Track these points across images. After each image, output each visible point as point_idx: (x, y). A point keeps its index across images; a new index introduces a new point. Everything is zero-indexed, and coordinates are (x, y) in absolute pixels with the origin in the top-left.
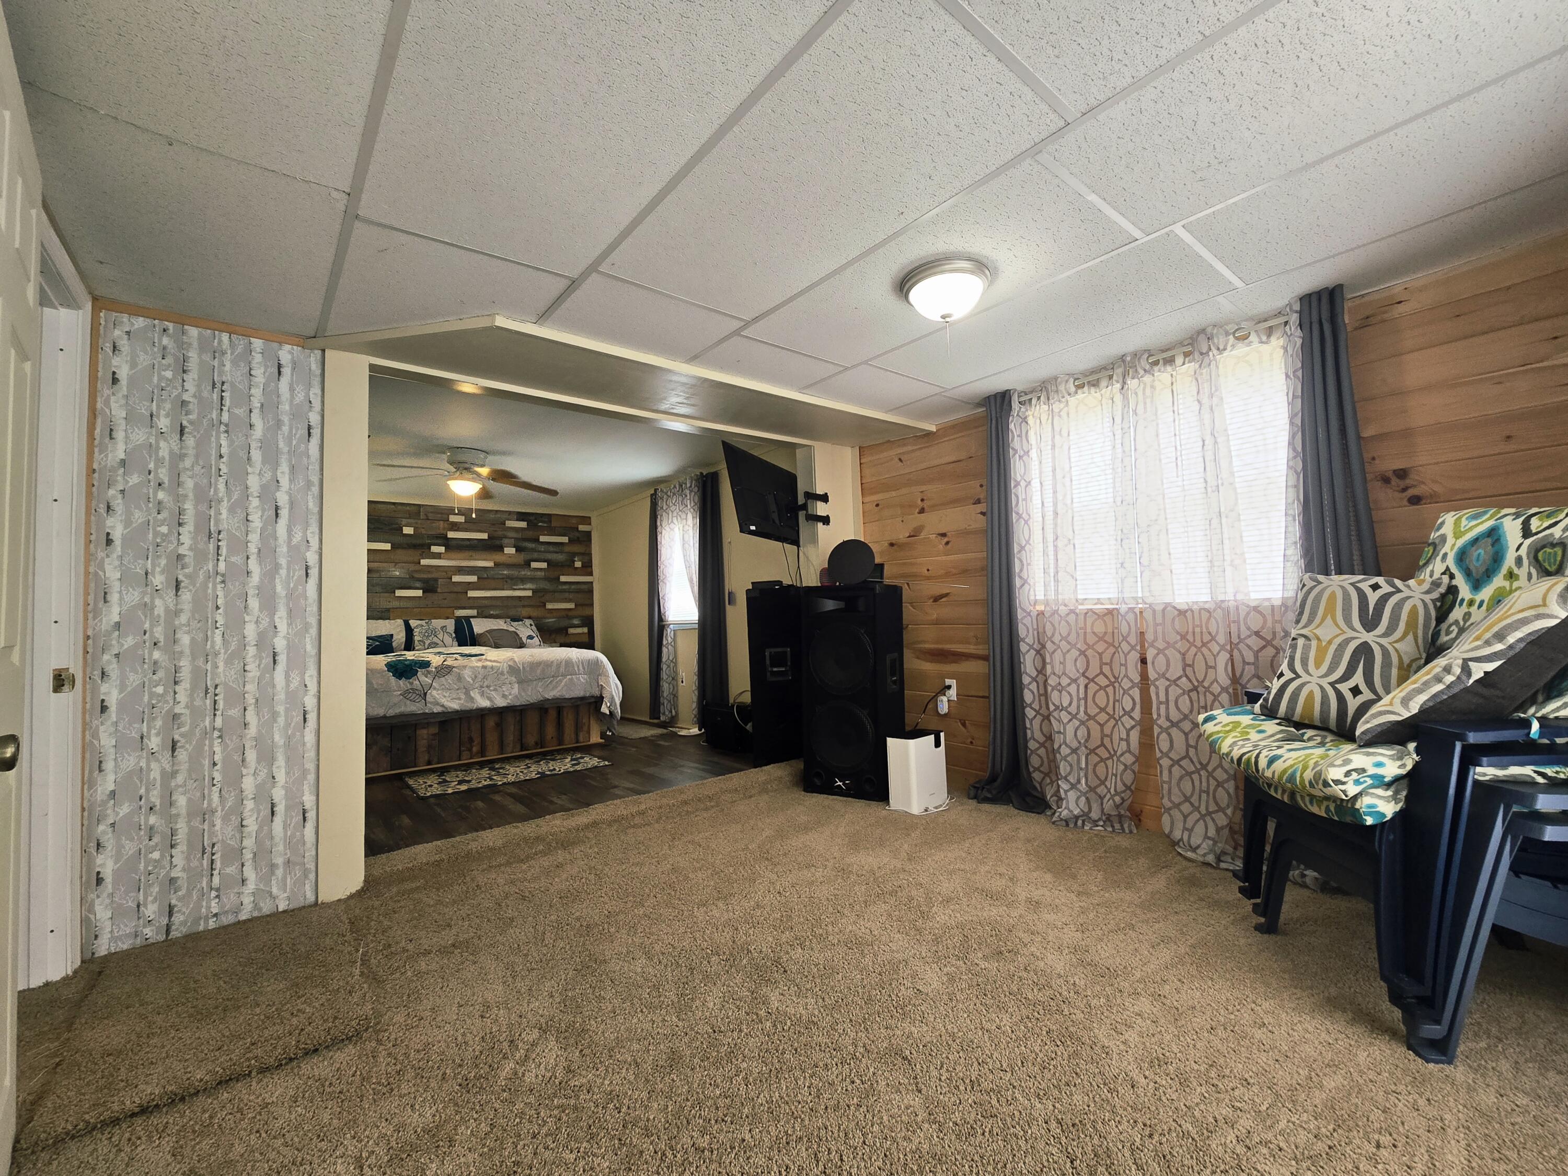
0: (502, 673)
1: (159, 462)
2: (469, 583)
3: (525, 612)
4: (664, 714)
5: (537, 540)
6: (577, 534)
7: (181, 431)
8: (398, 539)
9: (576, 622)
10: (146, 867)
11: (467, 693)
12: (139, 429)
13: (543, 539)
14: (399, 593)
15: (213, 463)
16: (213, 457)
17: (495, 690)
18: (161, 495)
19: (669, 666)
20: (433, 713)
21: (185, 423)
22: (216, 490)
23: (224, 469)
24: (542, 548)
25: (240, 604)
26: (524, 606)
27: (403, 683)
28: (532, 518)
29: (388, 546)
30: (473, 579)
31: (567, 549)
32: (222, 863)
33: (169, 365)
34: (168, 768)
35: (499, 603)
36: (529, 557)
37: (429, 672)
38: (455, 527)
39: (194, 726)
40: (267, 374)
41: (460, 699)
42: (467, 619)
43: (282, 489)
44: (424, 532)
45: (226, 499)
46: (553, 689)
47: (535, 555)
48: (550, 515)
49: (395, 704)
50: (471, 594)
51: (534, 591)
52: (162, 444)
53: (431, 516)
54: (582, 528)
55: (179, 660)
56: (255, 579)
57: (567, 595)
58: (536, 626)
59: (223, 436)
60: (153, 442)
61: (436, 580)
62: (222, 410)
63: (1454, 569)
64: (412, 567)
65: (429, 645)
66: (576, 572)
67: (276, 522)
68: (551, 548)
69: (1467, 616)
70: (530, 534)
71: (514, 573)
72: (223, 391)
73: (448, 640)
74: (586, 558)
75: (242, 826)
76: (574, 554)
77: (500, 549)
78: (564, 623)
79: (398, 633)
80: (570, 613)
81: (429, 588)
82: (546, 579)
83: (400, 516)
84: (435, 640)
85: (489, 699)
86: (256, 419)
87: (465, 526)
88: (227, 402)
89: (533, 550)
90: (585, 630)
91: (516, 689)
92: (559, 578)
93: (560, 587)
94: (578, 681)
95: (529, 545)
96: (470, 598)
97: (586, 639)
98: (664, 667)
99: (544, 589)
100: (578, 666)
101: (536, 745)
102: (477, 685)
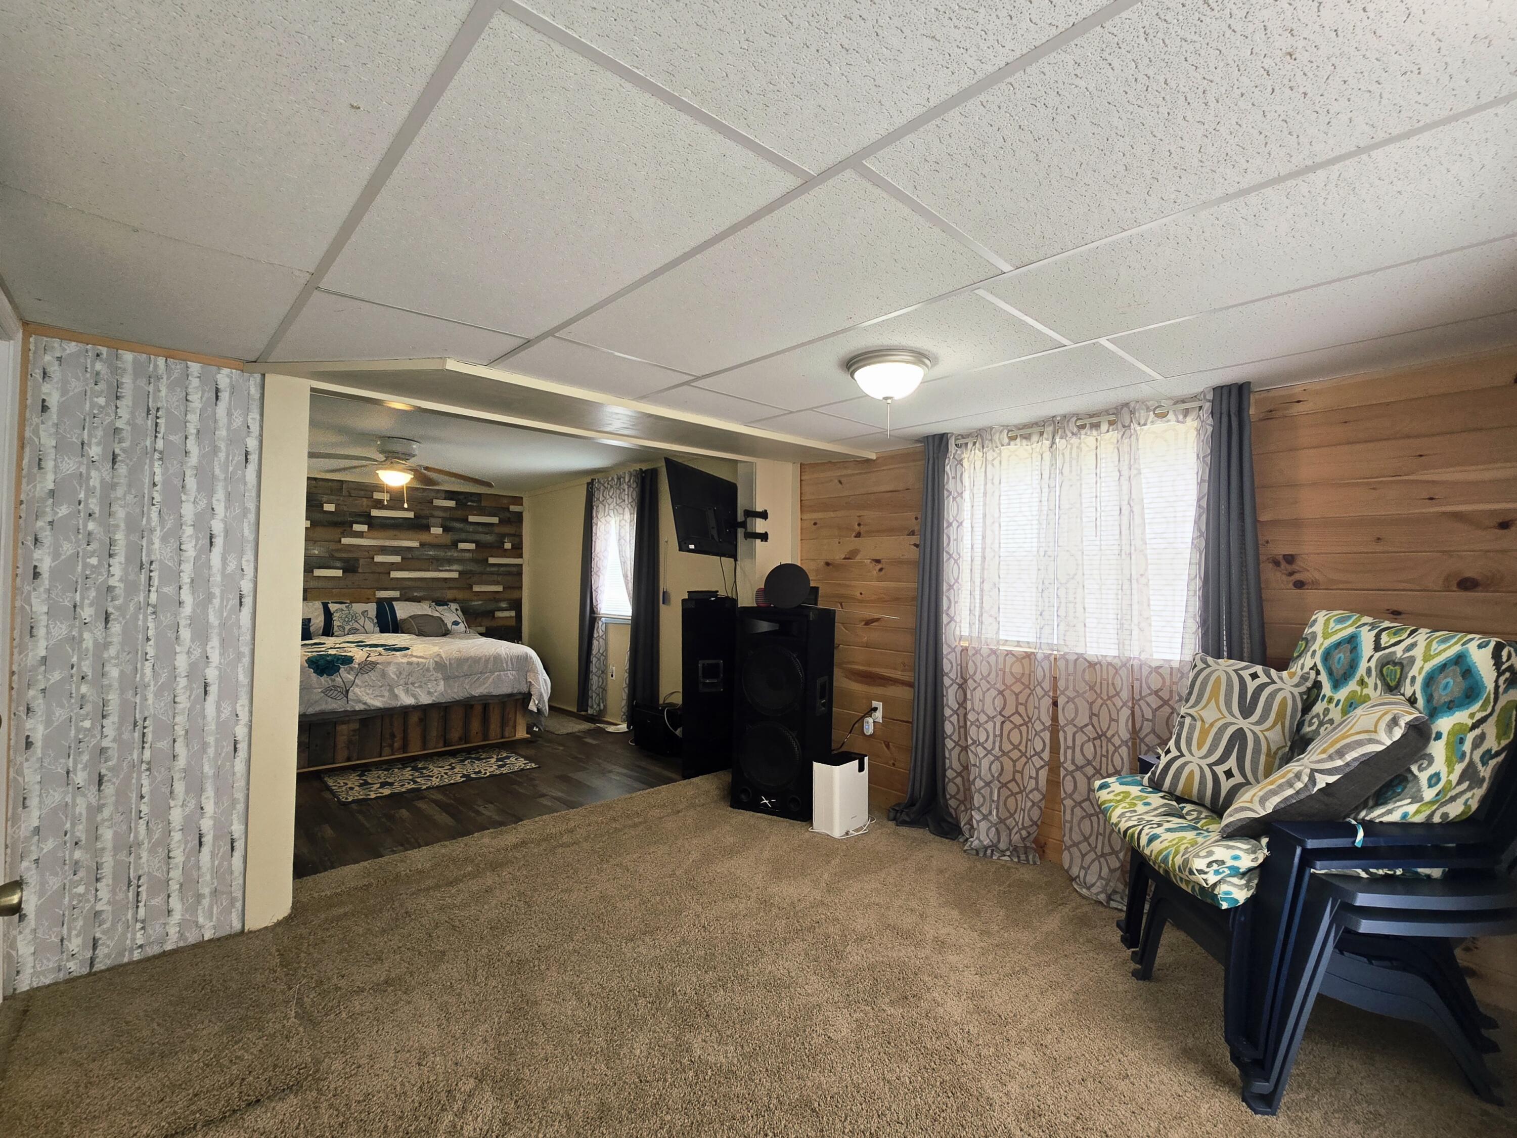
0: (428, 669)
1: (90, 491)
2: (393, 564)
3: (450, 594)
4: (592, 707)
5: (465, 520)
6: (508, 515)
7: (113, 459)
8: (320, 515)
9: (503, 605)
10: (71, 900)
11: (391, 690)
12: (69, 459)
13: (472, 519)
14: (318, 572)
15: (146, 492)
16: (146, 486)
17: (420, 687)
18: (91, 526)
19: (599, 659)
20: (355, 711)
21: (117, 451)
22: (149, 519)
23: (158, 497)
24: (471, 528)
25: (171, 635)
26: (450, 588)
27: (324, 680)
28: (461, 497)
30: (397, 559)
31: (497, 530)
32: (148, 895)
33: (102, 391)
34: (94, 802)
36: (456, 537)
37: (352, 669)
38: (379, 504)
39: (121, 759)
40: (204, 399)
41: (383, 696)
42: (390, 601)
43: (217, 517)
44: (345, 509)
45: (158, 529)
46: (480, 685)
47: (463, 536)
48: (480, 494)
49: (316, 702)
50: (394, 574)
51: (461, 573)
52: (94, 473)
53: (354, 493)
54: (513, 508)
55: (108, 693)
56: (187, 610)
57: (495, 577)
58: (462, 611)
59: (157, 464)
60: (84, 472)
61: (357, 560)
62: (156, 437)
63: (1320, 667)
64: (333, 546)
65: (351, 629)
66: (505, 553)
67: (210, 551)
68: (481, 529)
69: (1327, 711)
70: (459, 514)
71: (441, 554)
72: (157, 418)
73: (369, 625)
74: (517, 540)
75: (169, 858)
76: (504, 536)
77: (427, 528)
78: (493, 606)
79: (317, 617)
80: (497, 596)
81: (350, 568)
82: (473, 560)
83: (320, 492)
84: (356, 625)
85: (414, 696)
86: (192, 445)
87: (391, 504)
88: (162, 429)
89: (461, 530)
90: (513, 613)
91: (441, 686)
92: (487, 560)
93: (488, 569)
94: (507, 675)
95: (457, 525)
96: (392, 579)
97: (513, 623)
98: (594, 660)
99: (471, 571)
100: (507, 663)
101: (460, 739)
102: (402, 682)
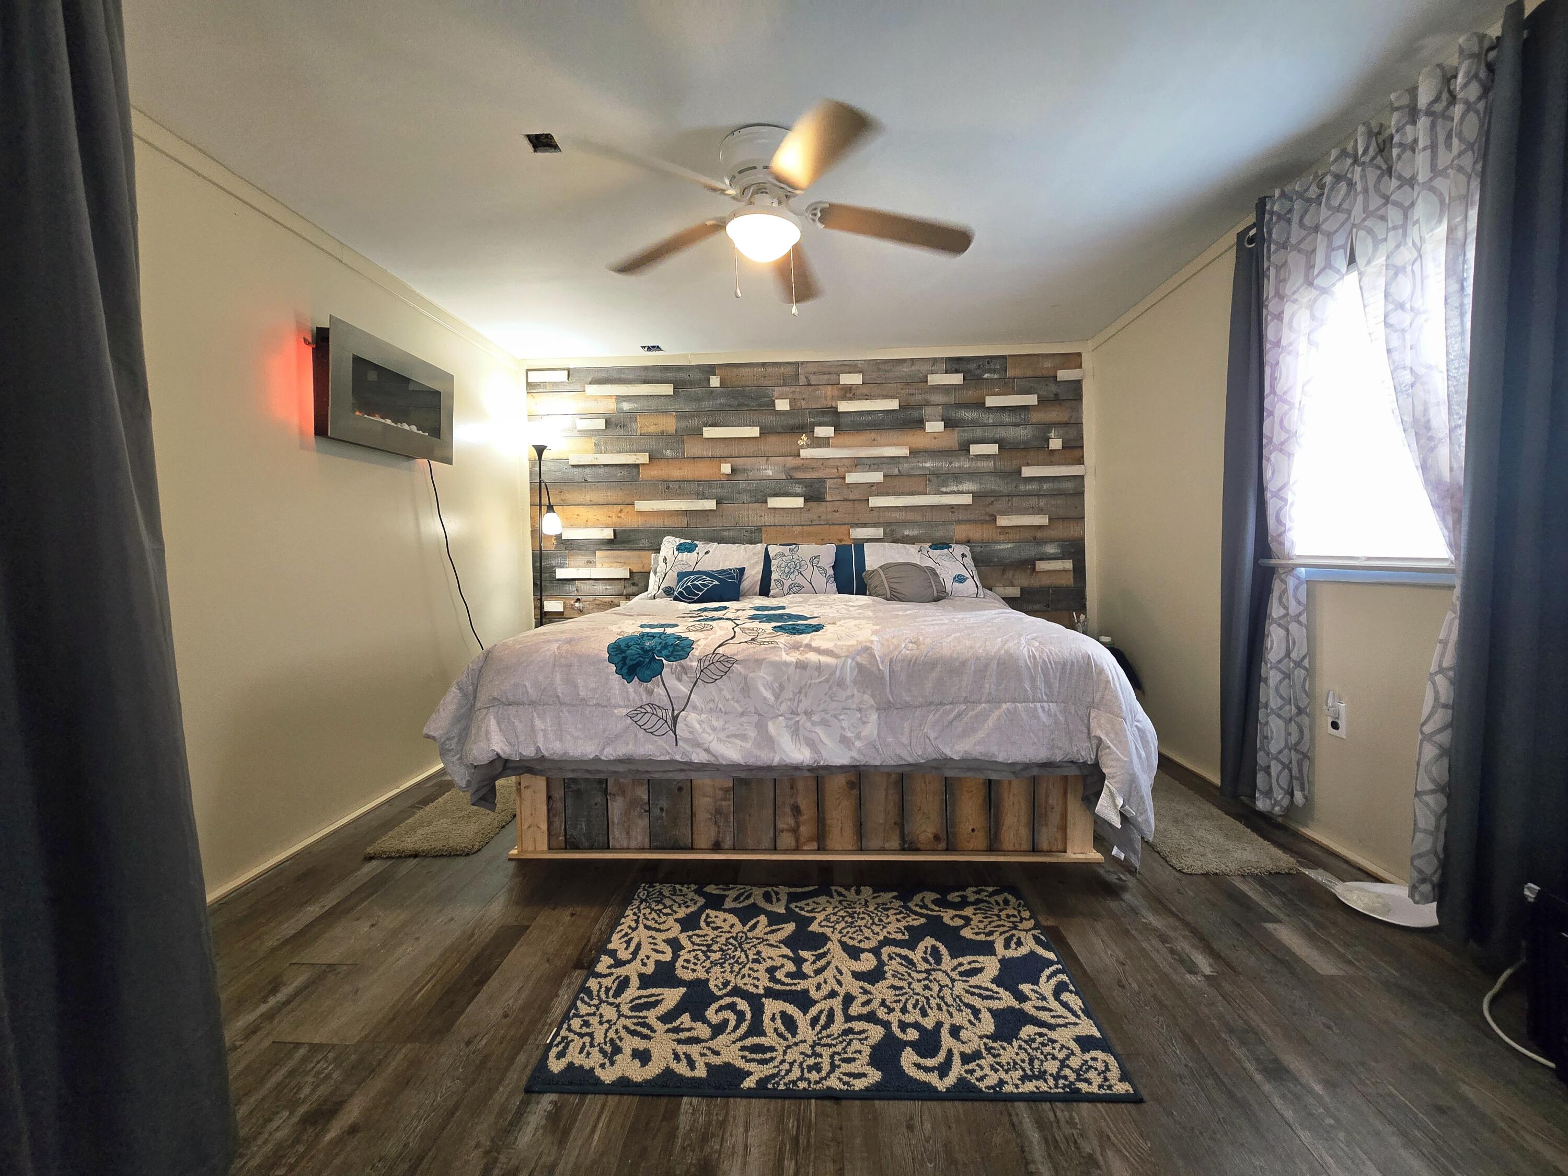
0: (841, 684)
2: (872, 485)
3: (960, 531)
4: (1267, 794)
5: (980, 405)
6: (1053, 388)
8: (770, 419)
9: (1051, 549)
11: (761, 727)
13: (991, 401)
14: (773, 502)
17: (824, 723)
19: (1287, 676)
20: (691, 763)
24: (990, 419)
26: (959, 522)
27: (634, 689)
28: (973, 366)
29: (755, 432)
30: (877, 477)
31: (1035, 417)
35: (918, 517)
36: (967, 434)
37: (685, 670)
38: (849, 393)
41: (744, 737)
42: (859, 545)
44: (803, 404)
46: (965, 734)
47: (979, 432)
48: (1004, 357)
49: (617, 737)
50: (875, 502)
51: (976, 495)
53: (814, 379)
54: (1064, 375)
57: (1033, 501)
58: (974, 559)
61: (822, 481)
64: (791, 462)
65: (790, 587)
66: (1052, 458)
68: (1006, 418)
70: (970, 395)
71: (942, 465)
73: (820, 580)
74: (1072, 433)
76: (1049, 426)
77: (919, 424)
78: (1029, 551)
79: (753, 566)
80: (1039, 535)
81: (814, 494)
82: (995, 473)
83: (770, 383)
84: (800, 580)
85: (812, 744)
87: (865, 390)
89: (974, 423)
90: (1068, 565)
91: (872, 726)
92: (1020, 472)
93: (1022, 488)
94: (1034, 714)
95: (968, 415)
96: (872, 509)
97: (1068, 581)
98: (1273, 677)
99: (994, 491)
100: (1033, 680)
101: (937, 838)
102: (783, 708)
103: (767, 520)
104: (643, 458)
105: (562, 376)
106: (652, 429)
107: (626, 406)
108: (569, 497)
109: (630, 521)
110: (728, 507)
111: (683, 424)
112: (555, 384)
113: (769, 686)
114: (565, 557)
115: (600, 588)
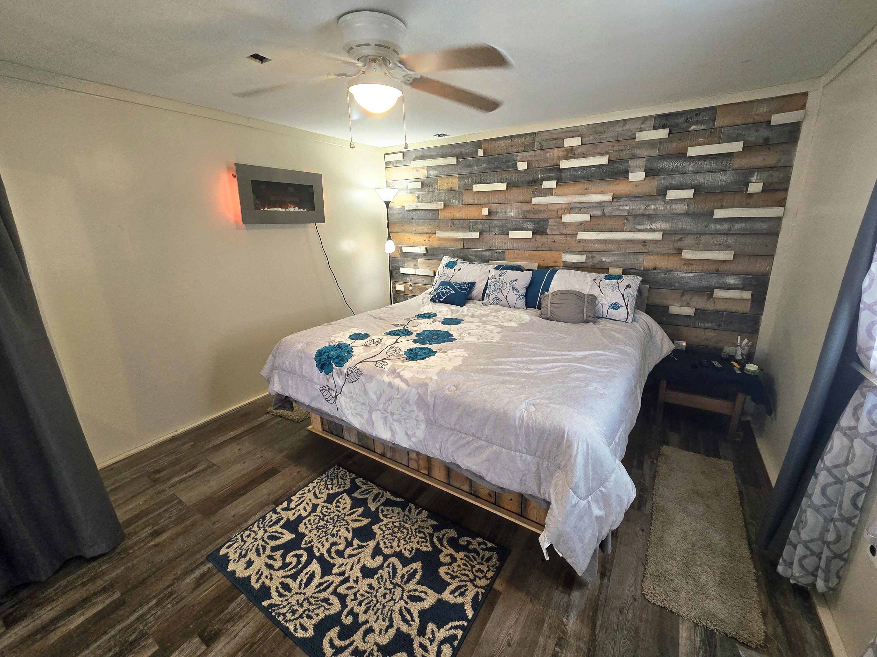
0: (407, 401)
2: (581, 223)
5: (682, 155)
6: (765, 133)
8: (514, 177)
9: (732, 280)
11: (370, 413)
13: (692, 151)
14: (514, 234)
17: (399, 421)
20: (344, 421)
24: (691, 167)
26: (648, 253)
28: (680, 120)
29: (503, 186)
30: (585, 217)
31: (737, 163)
35: (614, 248)
36: (666, 182)
37: (341, 373)
38: (571, 153)
41: (362, 416)
42: (555, 270)
44: (536, 165)
47: (677, 179)
48: (715, 109)
49: (316, 398)
50: (583, 236)
51: (665, 233)
53: (545, 144)
54: (779, 118)
57: (722, 239)
61: (545, 220)
66: (749, 200)
68: (707, 165)
70: (674, 146)
71: (640, 207)
74: (778, 176)
76: (750, 171)
77: (625, 173)
78: (713, 280)
80: (722, 267)
81: (539, 229)
82: (688, 214)
83: (515, 150)
84: (500, 296)
85: (392, 430)
87: (583, 149)
89: (674, 172)
90: (747, 295)
91: (421, 432)
92: (712, 213)
93: (712, 227)
95: (669, 165)
96: (580, 241)
97: (746, 308)
99: (684, 230)
101: (490, 495)
102: (381, 407)
103: (509, 245)
104: (440, 206)
105: (400, 157)
106: (445, 187)
107: (432, 173)
108: (406, 228)
109: (435, 243)
110: (486, 236)
111: (462, 182)
112: (398, 161)
113: (375, 393)
114: (404, 261)
115: (420, 280)
